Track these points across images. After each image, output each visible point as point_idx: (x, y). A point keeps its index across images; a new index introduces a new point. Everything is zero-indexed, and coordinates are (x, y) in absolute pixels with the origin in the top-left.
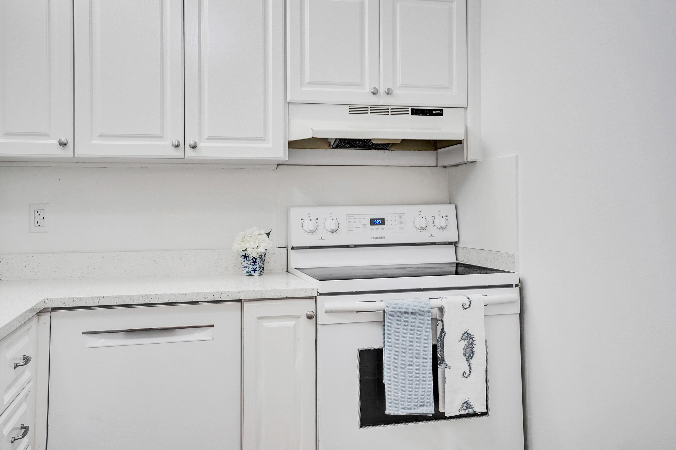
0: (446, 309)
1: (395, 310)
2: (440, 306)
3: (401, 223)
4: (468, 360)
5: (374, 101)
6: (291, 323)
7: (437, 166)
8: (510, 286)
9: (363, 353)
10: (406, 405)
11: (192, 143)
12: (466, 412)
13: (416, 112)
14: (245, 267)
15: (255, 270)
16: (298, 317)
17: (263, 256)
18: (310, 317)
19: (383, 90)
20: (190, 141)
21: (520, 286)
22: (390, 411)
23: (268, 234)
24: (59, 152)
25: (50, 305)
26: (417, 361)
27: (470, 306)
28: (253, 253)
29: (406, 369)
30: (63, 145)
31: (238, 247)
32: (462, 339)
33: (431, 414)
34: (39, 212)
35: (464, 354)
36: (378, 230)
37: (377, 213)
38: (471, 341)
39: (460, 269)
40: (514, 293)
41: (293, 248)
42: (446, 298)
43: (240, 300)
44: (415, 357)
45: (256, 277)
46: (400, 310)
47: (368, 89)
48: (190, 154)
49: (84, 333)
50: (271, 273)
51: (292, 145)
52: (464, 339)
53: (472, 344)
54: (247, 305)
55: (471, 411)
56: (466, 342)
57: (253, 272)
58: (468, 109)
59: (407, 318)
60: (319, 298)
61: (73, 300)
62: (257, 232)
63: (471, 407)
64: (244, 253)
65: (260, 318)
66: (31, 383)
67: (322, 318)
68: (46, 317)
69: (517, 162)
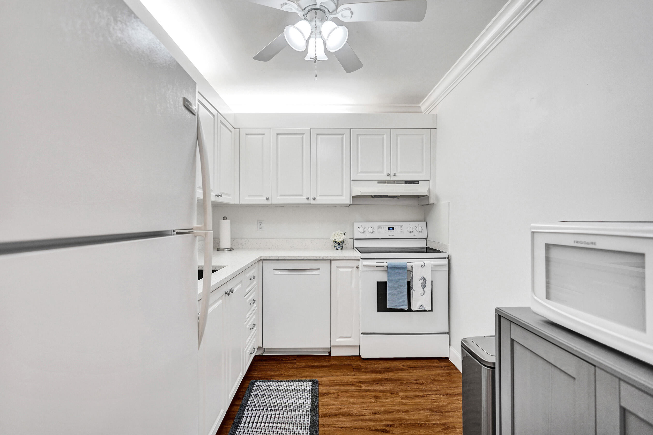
0: (414, 267)
1: (392, 266)
2: (412, 266)
3: (401, 229)
4: (423, 288)
5: (388, 179)
6: (350, 270)
7: (419, 205)
8: (445, 258)
9: (379, 283)
10: (395, 305)
11: (314, 198)
12: (422, 309)
13: (407, 183)
14: (335, 246)
15: (339, 248)
16: (352, 267)
17: (342, 242)
18: (357, 268)
19: (392, 174)
20: (313, 197)
21: (449, 258)
22: (389, 306)
23: (344, 234)
24: (266, 202)
25: (262, 259)
26: (401, 287)
27: (424, 266)
28: (338, 241)
29: (396, 290)
30: (267, 199)
31: (333, 238)
32: (421, 279)
33: (406, 309)
34: (261, 223)
35: (422, 286)
36: (391, 232)
37: (391, 225)
38: (425, 281)
39: (428, 250)
40: (446, 262)
41: (355, 239)
42: (414, 262)
43: (330, 260)
44: (400, 286)
45: (340, 251)
46: (394, 267)
47: (385, 174)
48: (313, 202)
49: (274, 269)
50: (347, 249)
51: (353, 197)
52: (422, 280)
53: (425, 282)
54: (332, 262)
55: (424, 309)
56: (422, 281)
57: (338, 248)
58: (431, 181)
59: (397, 270)
60: (361, 260)
61: (270, 257)
62: (340, 233)
63: (424, 308)
64: (335, 241)
65: (337, 267)
66: (256, 285)
67: (362, 268)
68: (261, 262)
69: (449, 205)
